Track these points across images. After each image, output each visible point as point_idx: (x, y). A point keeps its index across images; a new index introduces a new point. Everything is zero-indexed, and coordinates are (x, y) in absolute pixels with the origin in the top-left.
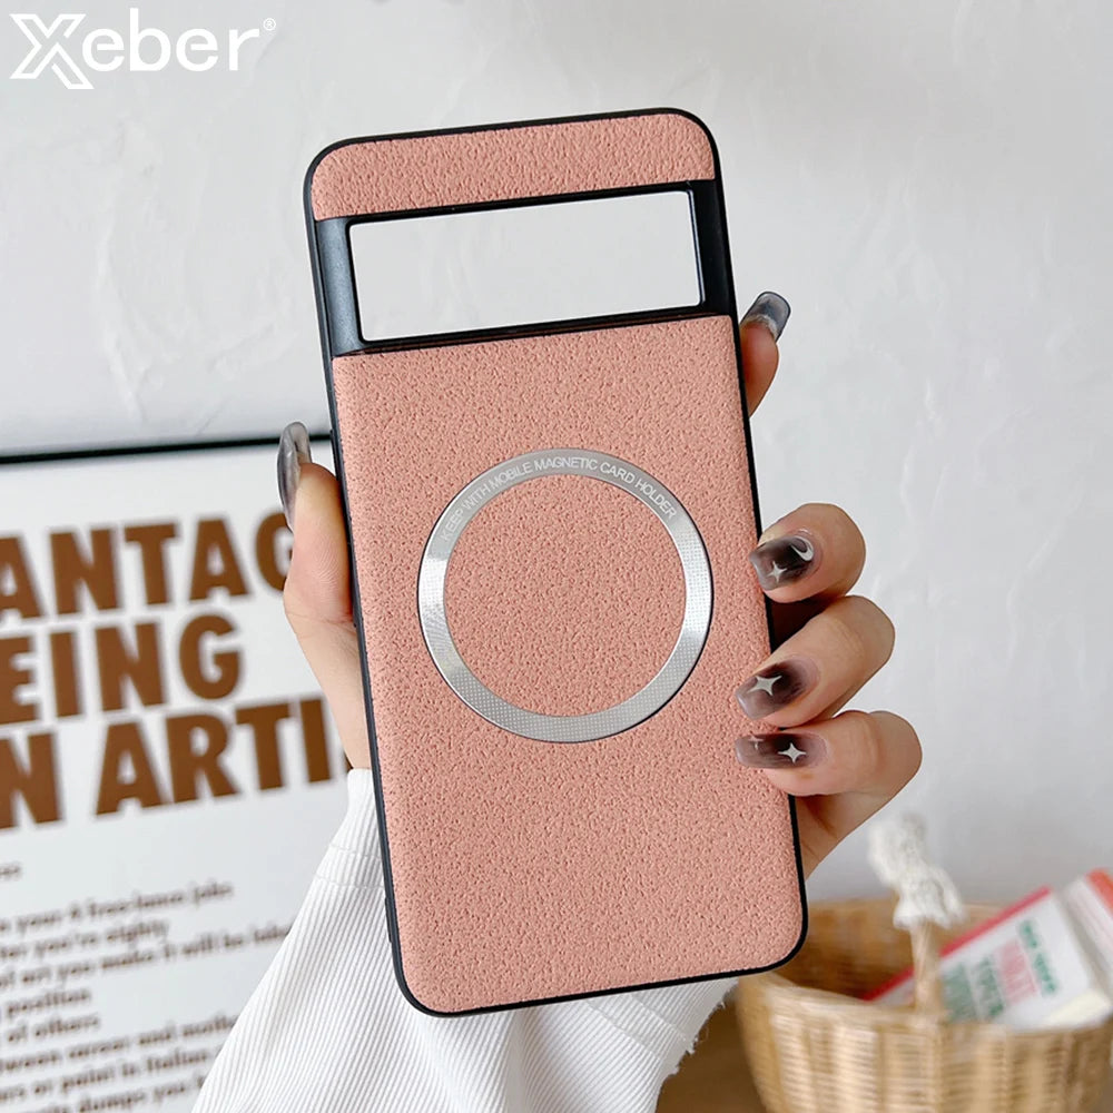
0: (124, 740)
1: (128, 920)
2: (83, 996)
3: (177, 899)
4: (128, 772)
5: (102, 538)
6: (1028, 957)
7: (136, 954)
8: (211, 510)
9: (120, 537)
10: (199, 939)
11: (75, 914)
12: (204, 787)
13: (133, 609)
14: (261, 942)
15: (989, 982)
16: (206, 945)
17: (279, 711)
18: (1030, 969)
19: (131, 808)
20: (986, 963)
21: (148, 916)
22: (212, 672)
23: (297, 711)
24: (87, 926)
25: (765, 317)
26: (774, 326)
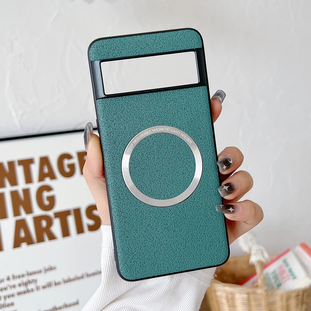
0: (21, 225)
1: (25, 279)
2: (12, 304)
3: (40, 272)
4: (23, 234)
5: (11, 164)
6: (286, 269)
7: (28, 290)
8: (43, 154)
9: (16, 163)
10: (47, 284)
11: (8, 279)
12: (46, 237)
13: (22, 185)
14: (66, 283)
15: (276, 277)
16: (49, 285)
17: (67, 213)
18: (287, 273)
19: (24, 245)
20: (274, 272)
21: (31, 278)
22: (47, 203)
23: (72, 212)
24: (12, 282)
25: (219, 97)
26: (221, 99)
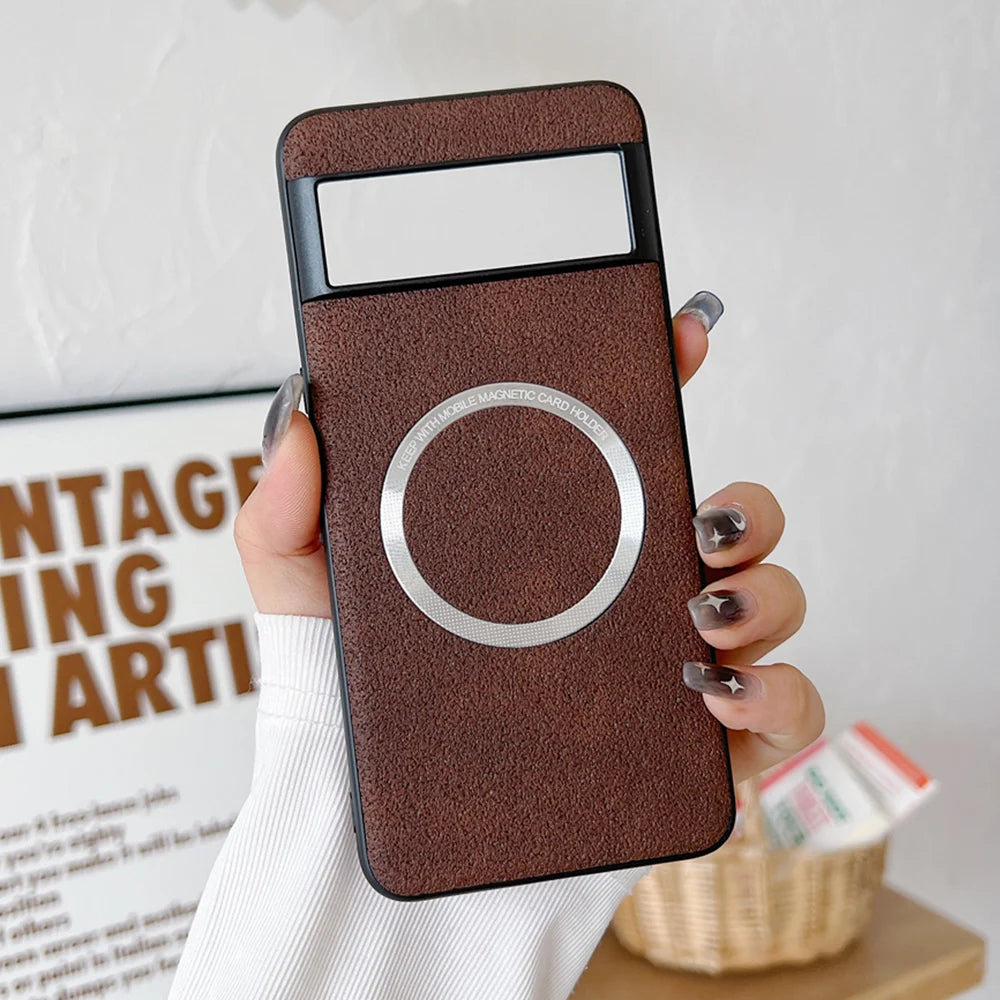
0: (72, 668)
1: (89, 827)
2: (53, 899)
3: (130, 806)
4: (78, 697)
5: (39, 489)
6: (817, 795)
7: (98, 857)
8: (133, 459)
9: (55, 487)
10: (151, 840)
11: (41, 826)
12: (146, 705)
13: (71, 552)
14: (207, 838)
16: (158, 844)
17: (206, 635)
18: (821, 804)
19: (83, 728)
21: (105, 823)
22: (146, 604)
23: (222, 633)
24: (52, 836)
25: (701, 311)
26: (706, 320)
